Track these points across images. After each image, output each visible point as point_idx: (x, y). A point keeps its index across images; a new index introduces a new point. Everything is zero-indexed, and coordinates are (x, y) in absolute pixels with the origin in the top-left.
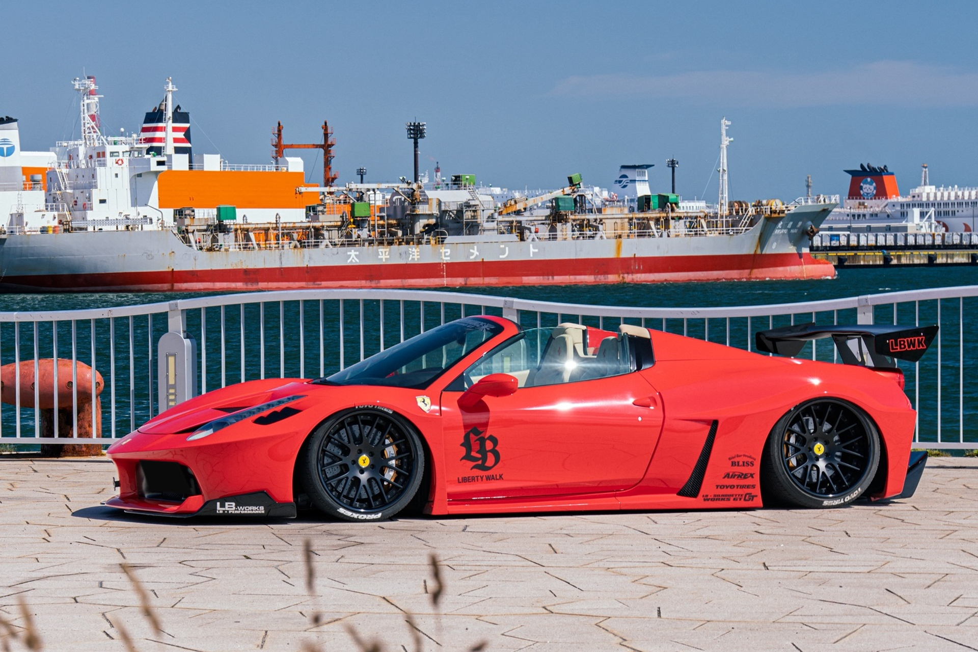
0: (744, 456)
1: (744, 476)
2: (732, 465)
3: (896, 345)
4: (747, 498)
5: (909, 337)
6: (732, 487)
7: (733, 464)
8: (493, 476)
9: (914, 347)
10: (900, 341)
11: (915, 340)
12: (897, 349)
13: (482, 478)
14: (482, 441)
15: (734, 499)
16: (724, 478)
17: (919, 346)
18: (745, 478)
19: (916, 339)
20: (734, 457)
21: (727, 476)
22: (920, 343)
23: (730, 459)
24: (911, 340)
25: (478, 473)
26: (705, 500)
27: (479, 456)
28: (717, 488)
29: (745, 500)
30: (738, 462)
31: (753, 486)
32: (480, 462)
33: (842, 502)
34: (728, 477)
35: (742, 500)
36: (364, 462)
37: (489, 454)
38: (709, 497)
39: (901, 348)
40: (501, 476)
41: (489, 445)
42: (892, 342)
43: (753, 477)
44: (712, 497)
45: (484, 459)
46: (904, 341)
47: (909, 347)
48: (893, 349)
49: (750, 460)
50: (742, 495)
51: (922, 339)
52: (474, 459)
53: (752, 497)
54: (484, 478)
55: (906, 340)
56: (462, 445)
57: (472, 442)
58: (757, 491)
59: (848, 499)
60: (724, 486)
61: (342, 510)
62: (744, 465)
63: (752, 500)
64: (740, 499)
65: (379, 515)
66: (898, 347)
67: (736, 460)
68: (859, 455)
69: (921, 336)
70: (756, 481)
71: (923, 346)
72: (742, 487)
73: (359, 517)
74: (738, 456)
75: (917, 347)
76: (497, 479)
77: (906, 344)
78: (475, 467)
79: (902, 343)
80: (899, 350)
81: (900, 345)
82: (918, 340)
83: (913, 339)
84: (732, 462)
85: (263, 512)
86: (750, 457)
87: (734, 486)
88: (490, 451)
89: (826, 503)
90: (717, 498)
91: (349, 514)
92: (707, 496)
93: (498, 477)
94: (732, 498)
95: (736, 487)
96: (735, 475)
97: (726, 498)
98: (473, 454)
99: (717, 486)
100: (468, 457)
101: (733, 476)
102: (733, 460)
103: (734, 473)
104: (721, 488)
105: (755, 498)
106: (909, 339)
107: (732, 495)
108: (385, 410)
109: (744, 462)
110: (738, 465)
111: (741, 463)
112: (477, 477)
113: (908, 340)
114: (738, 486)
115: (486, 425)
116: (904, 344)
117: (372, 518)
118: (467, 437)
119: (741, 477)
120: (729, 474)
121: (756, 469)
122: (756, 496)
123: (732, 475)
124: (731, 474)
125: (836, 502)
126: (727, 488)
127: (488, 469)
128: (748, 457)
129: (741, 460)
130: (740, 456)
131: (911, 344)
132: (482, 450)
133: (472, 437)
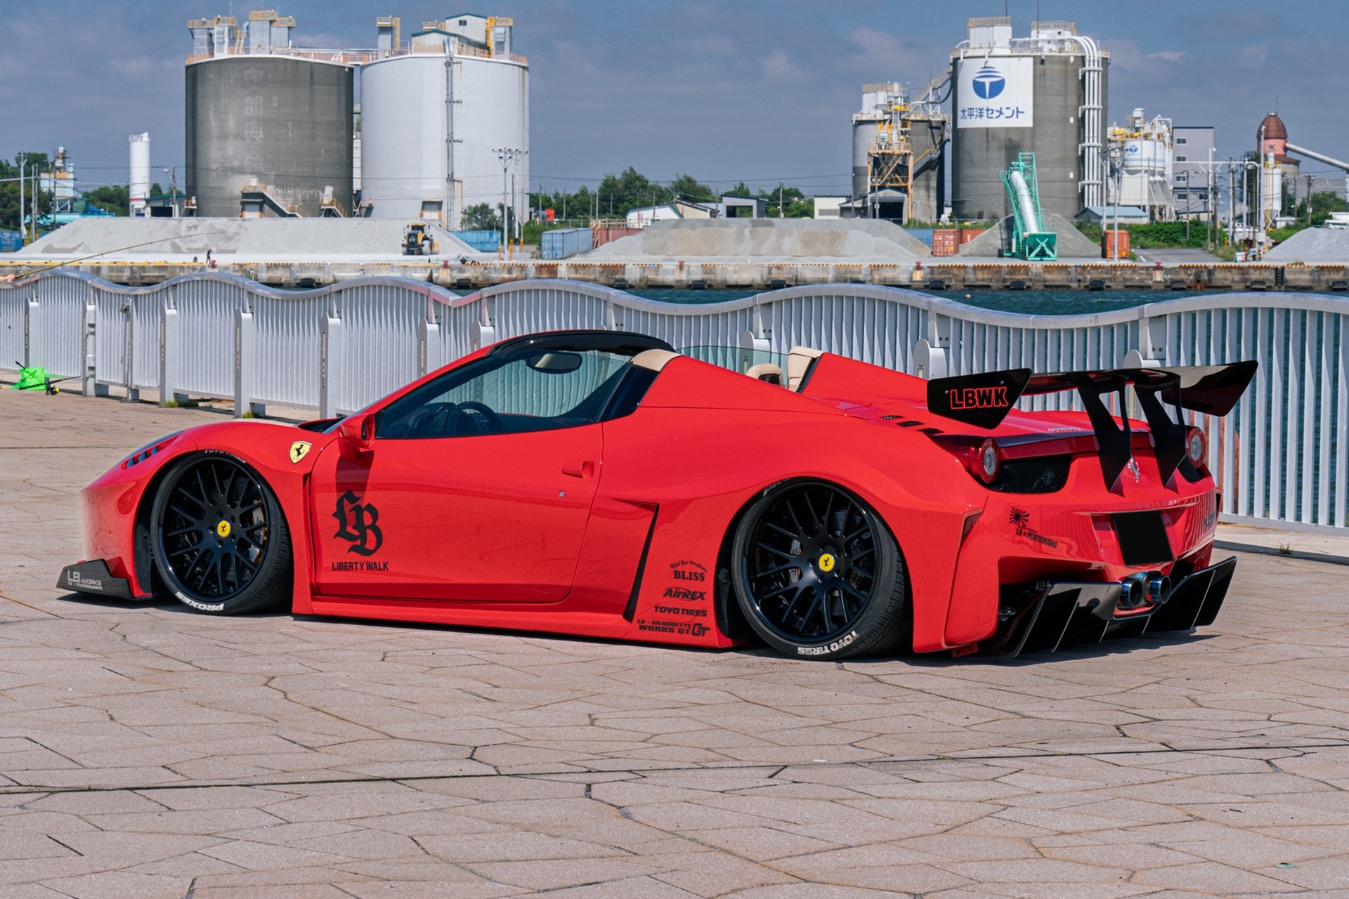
0: (692, 563)
1: (691, 596)
2: (675, 577)
3: (960, 399)
4: (696, 631)
6: (676, 611)
7: (677, 575)
8: (375, 563)
9: (989, 403)
10: (967, 393)
11: (990, 391)
12: (961, 405)
13: (362, 566)
14: (359, 511)
15: (679, 631)
16: (665, 596)
17: (997, 403)
18: (693, 599)
19: (993, 389)
20: (678, 565)
21: (669, 592)
22: (998, 396)
23: (672, 566)
24: (984, 391)
25: (355, 557)
26: (641, 628)
27: (356, 533)
28: (656, 611)
29: (693, 633)
30: (684, 572)
31: (704, 613)
32: (358, 542)
33: (827, 651)
34: (670, 596)
35: (690, 632)
37: (369, 532)
38: (646, 624)
39: (967, 404)
40: (385, 566)
41: (368, 518)
42: (954, 393)
43: (703, 599)
44: (650, 624)
45: (363, 538)
46: (973, 393)
47: (981, 403)
48: (955, 405)
49: (700, 571)
50: (689, 625)
51: (1002, 390)
52: (351, 537)
53: (702, 630)
54: (365, 566)
55: (976, 391)
56: (334, 515)
57: (347, 512)
58: (710, 620)
59: (835, 647)
60: (665, 609)
61: (180, 595)
62: (691, 579)
63: (703, 635)
64: (687, 633)
65: (221, 607)
66: (964, 403)
67: (680, 568)
69: (1000, 385)
70: (709, 603)
71: (1003, 403)
72: (690, 612)
73: (199, 607)
74: (684, 563)
75: (993, 404)
76: (381, 570)
77: (976, 397)
78: (352, 549)
79: (970, 395)
80: (964, 407)
81: (967, 398)
82: (996, 391)
83: (987, 390)
84: (675, 572)
85: (101, 588)
86: (699, 566)
87: (678, 610)
88: (369, 527)
89: (801, 650)
90: (656, 627)
91: (187, 601)
92: (643, 622)
93: (382, 567)
94: (676, 629)
95: (681, 612)
96: (680, 593)
97: (668, 627)
98: (350, 529)
99: (657, 608)
100: (342, 534)
101: (677, 594)
102: (678, 569)
103: (678, 589)
104: (661, 611)
105: (706, 631)
106: (982, 390)
107: (677, 625)
108: (238, 458)
109: (691, 573)
110: (683, 578)
111: (687, 575)
112: (356, 563)
113: (979, 392)
114: (683, 610)
115: (362, 487)
116: (972, 398)
117: (213, 610)
118: (340, 503)
119: (687, 597)
120: (671, 590)
121: (708, 585)
122: (708, 629)
123: (676, 592)
124: (674, 590)
125: (818, 651)
126: (669, 612)
127: (369, 553)
128: (697, 565)
129: (687, 569)
130: (686, 563)
131: (985, 398)
132: (359, 525)
133: (348, 506)
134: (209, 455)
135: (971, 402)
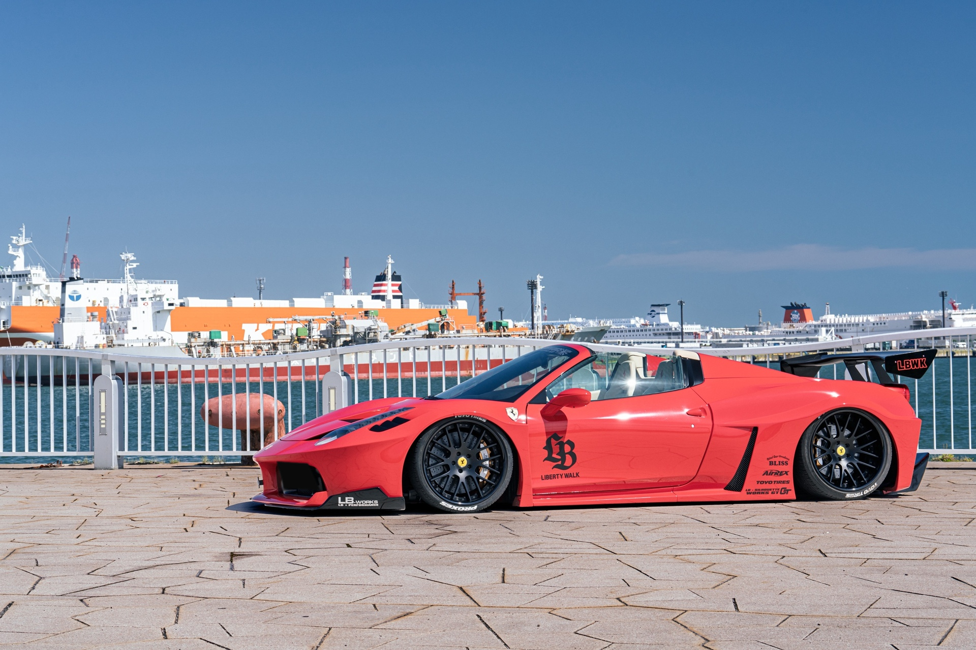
0: (780, 456)
1: (781, 474)
2: (770, 465)
3: (903, 365)
4: (782, 492)
5: (913, 359)
6: (770, 482)
7: (771, 463)
8: (571, 474)
9: (917, 366)
10: (906, 362)
11: (918, 361)
12: (903, 368)
13: (561, 476)
14: (561, 445)
15: (772, 493)
16: (763, 475)
17: (921, 366)
18: (781, 475)
19: (919, 359)
20: (772, 458)
21: (766, 473)
22: (922, 363)
23: (768, 459)
24: (915, 361)
25: (558, 471)
26: (748, 493)
27: (559, 457)
28: (758, 483)
29: (781, 493)
30: (775, 462)
31: (788, 482)
32: (560, 463)
33: (862, 494)
34: (767, 475)
35: (779, 493)
36: (463, 463)
37: (568, 456)
38: (751, 491)
39: (906, 368)
40: (577, 474)
41: (567, 448)
42: (899, 362)
43: (787, 474)
44: (754, 491)
45: (563, 460)
46: (909, 362)
47: (913, 367)
48: (900, 368)
49: (785, 460)
50: (778, 489)
51: (924, 360)
52: (555, 460)
53: (786, 491)
54: (564, 475)
55: (910, 361)
56: (544, 448)
57: (553, 446)
58: (791, 486)
59: (866, 492)
60: (763, 482)
61: (443, 503)
62: (780, 465)
63: (787, 494)
64: (777, 493)
65: (475, 507)
66: (905, 367)
67: (773, 460)
68: (875, 455)
69: (923, 358)
70: (790, 477)
71: (925, 366)
72: (779, 482)
73: (458, 509)
74: (775, 457)
75: (919, 366)
76: (574, 477)
77: (911, 364)
78: (555, 467)
80: (905, 369)
81: (906, 365)
82: (921, 360)
83: (916, 360)
84: (770, 462)
85: (377, 505)
86: (785, 458)
87: (772, 482)
88: (567, 453)
89: (848, 495)
90: (757, 492)
91: (450, 506)
92: (749, 490)
93: (575, 475)
94: (770, 492)
95: (773, 483)
96: (773, 473)
97: (765, 491)
98: (554, 456)
99: (758, 482)
100: (549, 458)
101: (771, 474)
102: (771, 460)
103: (772, 470)
104: (761, 483)
105: (789, 492)
106: (913, 360)
107: (771, 490)
108: (480, 419)
109: (779, 462)
110: (775, 465)
111: (777, 463)
112: (558, 475)
113: (912, 361)
114: (775, 482)
115: (564, 432)
116: (909, 364)
117: (469, 510)
118: (549, 442)
119: (777, 475)
120: (767, 472)
121: (790, 468)
122: (790, 490)
123: (770, 473)
124: (769, 471)
125: (857, 495)
126: (766, 483)
127: (567, 468)
128: (783, 457)
129: (777, 460)
130: (776, 457)
131: (916, 364)
132: (562, 453)
133: (553, 441)
134: (458, 418)
135: (908, 366)
